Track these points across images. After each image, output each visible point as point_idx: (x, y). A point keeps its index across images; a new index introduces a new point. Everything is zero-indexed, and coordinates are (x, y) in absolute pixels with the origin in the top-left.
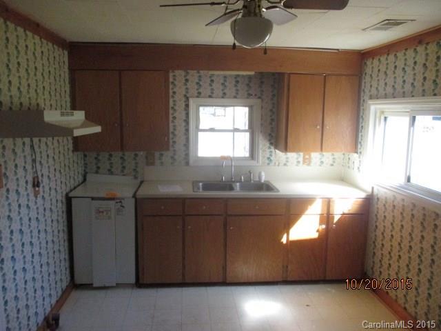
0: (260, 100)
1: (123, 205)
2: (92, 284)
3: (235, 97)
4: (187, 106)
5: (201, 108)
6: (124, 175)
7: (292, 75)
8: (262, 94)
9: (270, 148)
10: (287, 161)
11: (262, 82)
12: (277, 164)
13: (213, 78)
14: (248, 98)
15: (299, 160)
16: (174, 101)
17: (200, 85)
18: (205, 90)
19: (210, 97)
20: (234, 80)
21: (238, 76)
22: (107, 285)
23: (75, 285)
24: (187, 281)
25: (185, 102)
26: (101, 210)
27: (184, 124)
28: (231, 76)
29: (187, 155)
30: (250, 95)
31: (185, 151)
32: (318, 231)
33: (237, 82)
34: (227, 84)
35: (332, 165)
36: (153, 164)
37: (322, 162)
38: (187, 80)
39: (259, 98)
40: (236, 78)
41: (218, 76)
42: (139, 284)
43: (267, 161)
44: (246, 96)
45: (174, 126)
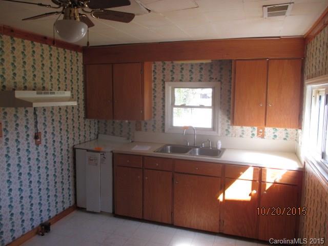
0: (220, 82)
1: (105, 157)
2: (86, 209)
3: (200, 81)
4: (164, 88)
5: (176, 90)
6: (121, 137)
7: (237, 62)
8: (221, 78)
9: (228, 121)
10: (243, 134)
11: (221, 69)
12: (234, 135)
13: (183, 67)
14: (210, 81)
15: (254, 133)
16: (155, 84)
17: (174, 73)
18: (177, 76)
19: (181, 81)
20: (199, 67)
21: (202, 64)
22: (95, 211)
23: (77, 207)
24: (145, 218)
25: (162, 85)
26: (91, 159)
27: (161, 101)
28: (196, 64)
29: (164, 124)
30: (211, 79)
31: (162, 121)
32: (250, 195)
33: (201, 69)
34: (193, 70)
35: (285, 139)
36: (140, 130)
37: (275, 136)
38: (164, 69)
39: (219, 81)
40: (200, 66)
41: (187, 65)
42: (115, 214)
43: (225, 133)
44: (208, 79)
45: (155, 103)
